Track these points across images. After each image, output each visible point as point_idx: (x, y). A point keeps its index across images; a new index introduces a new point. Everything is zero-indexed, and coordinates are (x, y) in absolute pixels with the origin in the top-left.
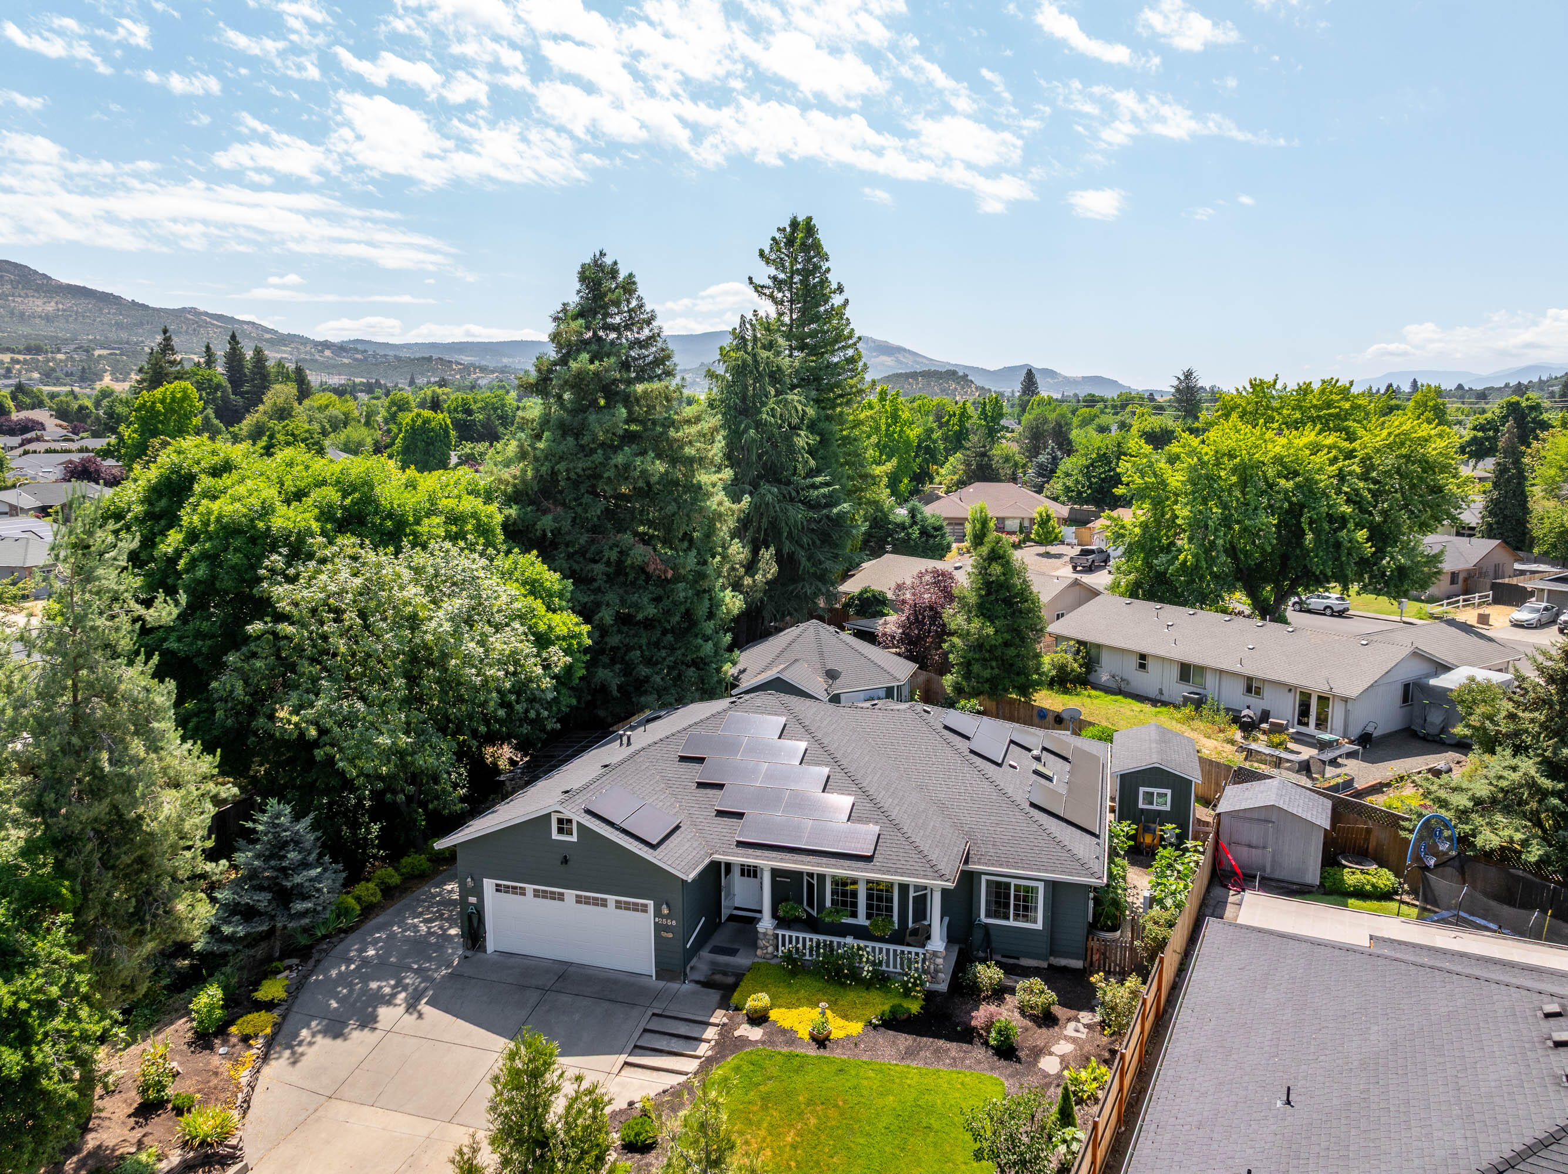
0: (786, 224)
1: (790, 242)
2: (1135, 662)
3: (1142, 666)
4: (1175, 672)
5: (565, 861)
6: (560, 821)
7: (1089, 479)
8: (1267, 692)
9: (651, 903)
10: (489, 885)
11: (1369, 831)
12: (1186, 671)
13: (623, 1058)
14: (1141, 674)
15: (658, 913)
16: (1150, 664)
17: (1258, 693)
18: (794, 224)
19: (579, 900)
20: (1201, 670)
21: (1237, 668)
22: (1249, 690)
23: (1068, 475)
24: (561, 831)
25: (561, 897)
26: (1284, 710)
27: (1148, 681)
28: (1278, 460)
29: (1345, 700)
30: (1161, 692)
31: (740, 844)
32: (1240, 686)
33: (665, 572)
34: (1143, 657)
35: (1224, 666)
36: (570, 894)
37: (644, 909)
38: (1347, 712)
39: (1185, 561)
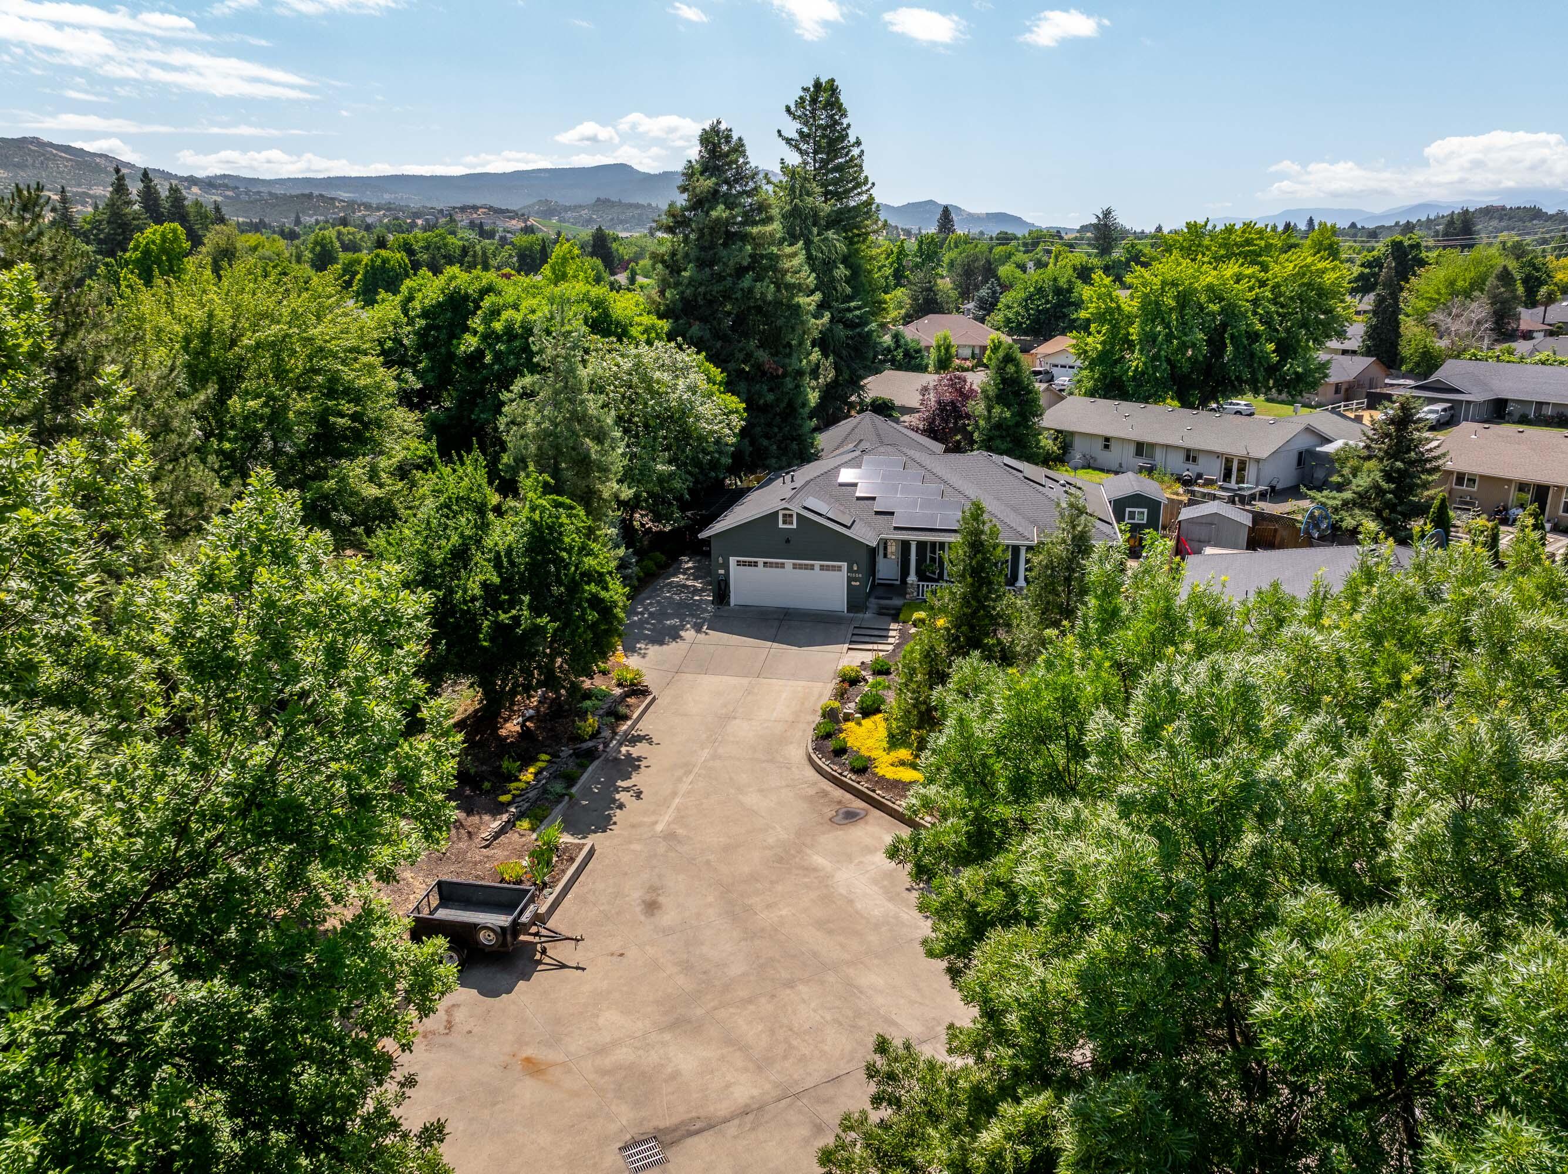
0: (810, 84)
1: (814, 101)
2: (1101, 443)
3: (1107, 447)
4: (1132, 449)
5: (788, 541)
6: (784, 515)
7: (1027, 311)
8: (1201, 460)
9: (845, 565)
10: (733, 560)
11: (1276, 530)
12: (1141, 448)
13: (846, 646)
14: (1106, 453)
15: (850, 569)
16: (1113, 444)
17: (1195, 460)
18: (818, 85)
19: (795, 566)
20: (1152, 446)
21: (1180, 443)
22: (1188, 459)
23: (1009, 307)
24: (784, 522)
25: (782, 566)
26: (1214, 470)
27: (1111, 457)
28: (1210, 288)
29: (1258, 461)
30: (1121, 465)
31: (896, 528)
32: (1182, 456)
33: (777, 370)
34: (1107, 439)
35: (1170, 442)
36: (789, 563)
37: (839, 569)
38: (1259, 470)
39: (1137, 366)
